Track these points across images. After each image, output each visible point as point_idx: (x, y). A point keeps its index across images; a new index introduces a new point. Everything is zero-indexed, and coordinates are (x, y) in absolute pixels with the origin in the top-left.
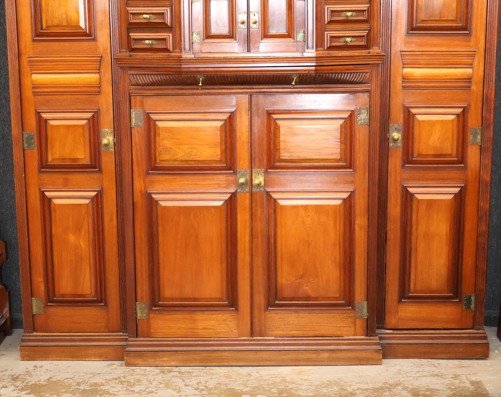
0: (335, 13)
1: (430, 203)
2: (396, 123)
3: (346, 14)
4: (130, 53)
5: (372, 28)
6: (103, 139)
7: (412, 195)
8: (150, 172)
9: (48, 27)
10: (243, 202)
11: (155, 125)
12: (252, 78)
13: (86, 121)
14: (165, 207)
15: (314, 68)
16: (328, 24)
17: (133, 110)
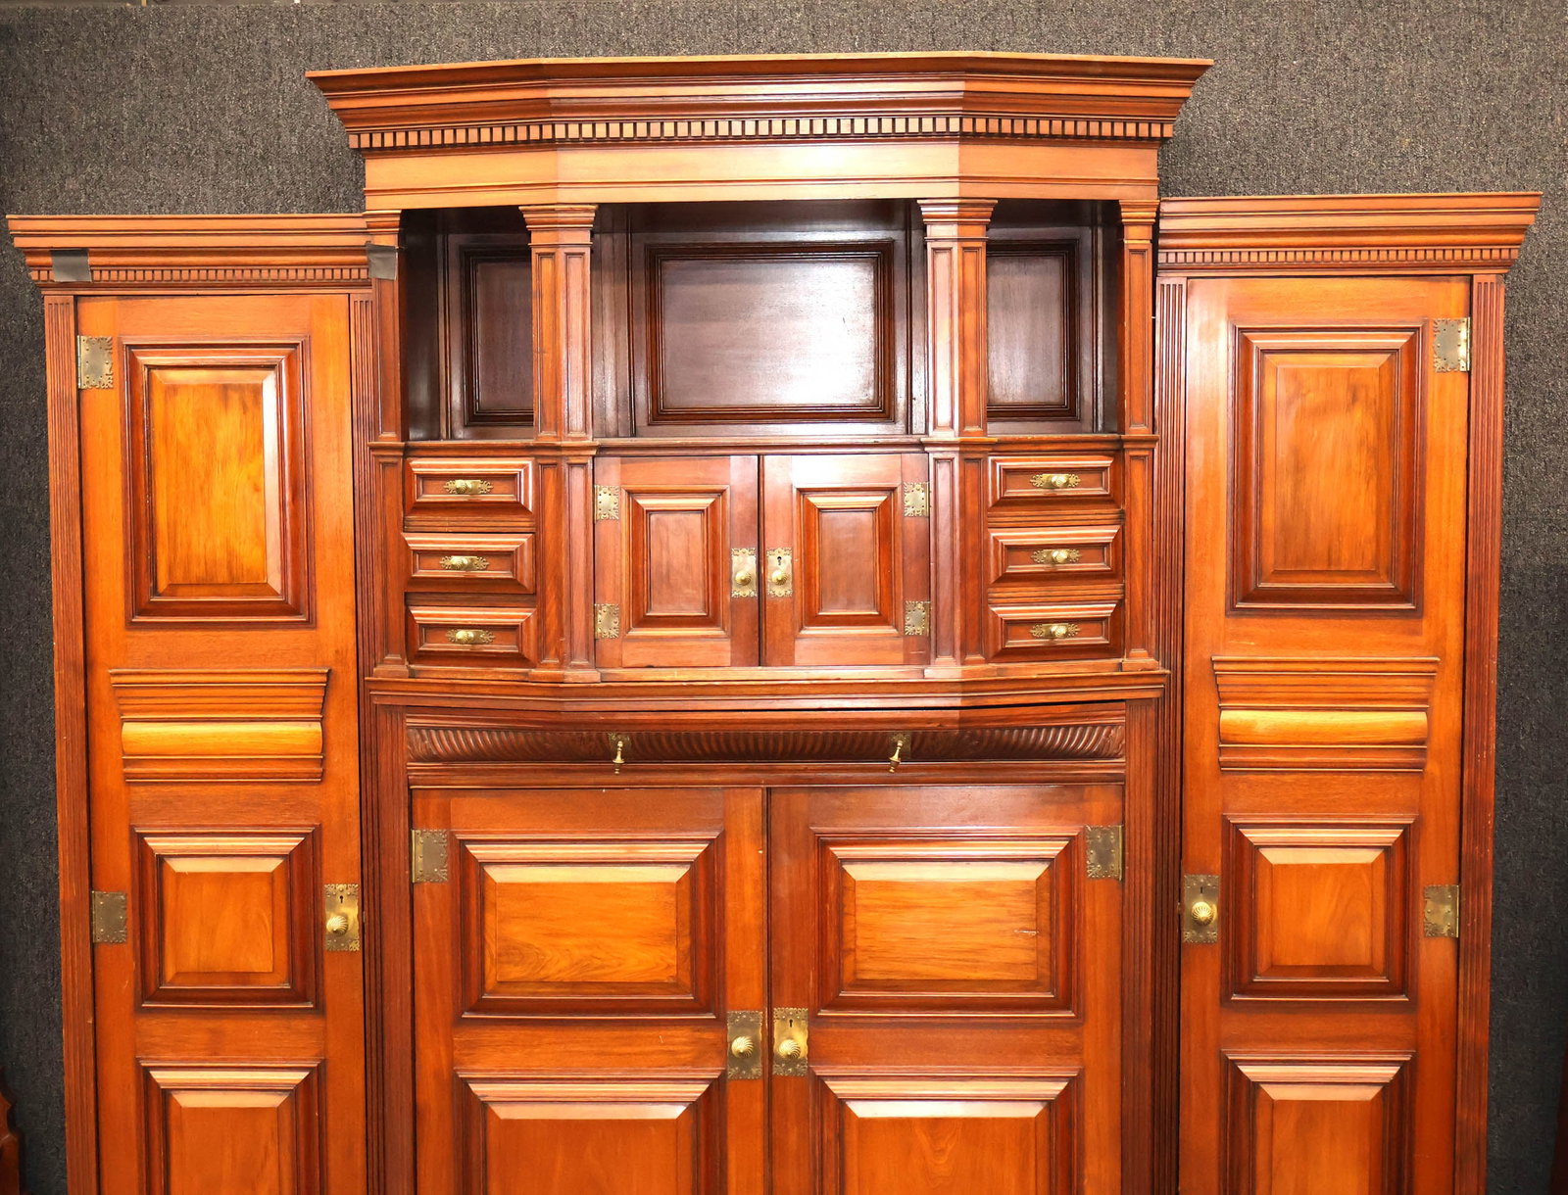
0: (1015, 554)
1: (1309, 1110)
2: (1202, 872)
3: (1048, 554)
4: (412, 666)
5: (1128, 592)
6: (327, 913)
7: (1255, 1087)
8: (466, 1015)
9: (173, 587)
10: (745, 1111)
11: (483, 877)
12: (771, 742)
13: (278, 862)
14: (510, 1123)
15: (956, 714)
16: (997, 585)
17: (419, 831)
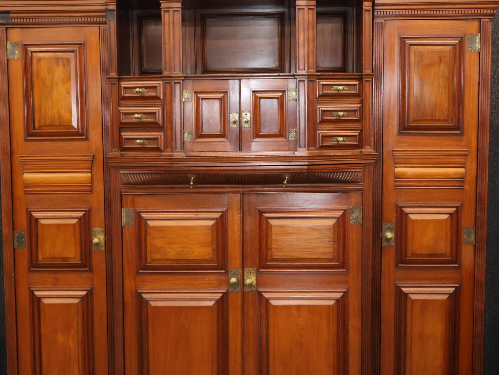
0: (326, 113)
1: (424, 303)
2: (389, 222)
3: (338, 113)
4: (122, 153)
5: (364, 128)
6: (94, 237)
7: (406, 295)
8: (141, 271)
9: (40, 127)
10: (235, 303)
11: (146, 224)
12: (243, 177)
13: (76, 220)
14: (156, 307)
15: (306, 167)
16: (320, 123)
17: (124, 209)
